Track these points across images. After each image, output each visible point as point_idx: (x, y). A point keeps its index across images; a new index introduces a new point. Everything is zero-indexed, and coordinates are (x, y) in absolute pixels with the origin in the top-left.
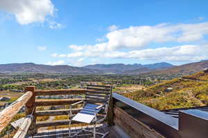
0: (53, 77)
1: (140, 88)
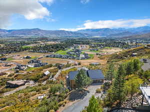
1: (118, 50)
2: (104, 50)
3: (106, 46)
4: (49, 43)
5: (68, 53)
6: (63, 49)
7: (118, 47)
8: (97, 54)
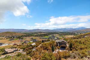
0: (44, 33)
1: (72, 36)
2: (66, 36)
3: (66, 34)
4: (42, 34)
5: (49, 37)
6: (47, 36)
7: (72, 35)
8: (63, 38)
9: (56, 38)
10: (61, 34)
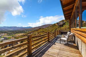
3: (17, 33)
9: (3, 39)
10: (11, 32)
